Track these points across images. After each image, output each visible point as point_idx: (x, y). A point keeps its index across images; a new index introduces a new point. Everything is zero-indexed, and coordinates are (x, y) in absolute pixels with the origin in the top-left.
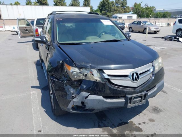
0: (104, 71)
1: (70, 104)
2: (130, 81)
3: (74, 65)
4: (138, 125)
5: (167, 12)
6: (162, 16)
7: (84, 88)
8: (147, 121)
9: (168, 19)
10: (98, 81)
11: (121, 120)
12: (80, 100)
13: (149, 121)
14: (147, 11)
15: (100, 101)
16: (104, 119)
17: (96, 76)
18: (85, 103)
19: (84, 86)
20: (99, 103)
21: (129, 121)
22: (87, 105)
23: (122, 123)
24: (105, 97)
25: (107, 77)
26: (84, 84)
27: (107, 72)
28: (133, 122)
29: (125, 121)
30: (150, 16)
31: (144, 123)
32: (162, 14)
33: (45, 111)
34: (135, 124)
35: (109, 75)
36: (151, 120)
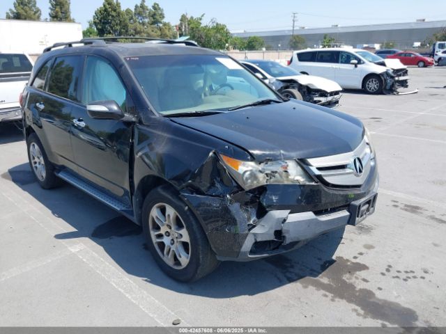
0: (310, 161)
1: (246, 242)
2: (353, 175)
3: (249, 158)
4: (354, 261)
5: (255, 37)
6: (246, 45)
7: (275, 201)
8: (363, 250)
9: (264, 53)
10: (301, 184)
11: (320, 259)
12: (271, 228)
13: (367, 250)
14: (219, 36)
15: (309, 222)
16: (288, 265)
17: (295, 175)
18: (283, 231)
19: (274, 198)
20: (309, 226)
21: (334, 258)
22: (287, 235)
23: (325, 263)
24: (317, 213)
25: (318, 173)
26: (271, 195)
27: (315, 163)
28: (342, 258)
29: (328, 259)
30: (227, 45)
31: (361, 254)
32: (246, 41)
33: (146, 280)
34: (348, 260)
35: (319, 169)
36: (369, 247)
